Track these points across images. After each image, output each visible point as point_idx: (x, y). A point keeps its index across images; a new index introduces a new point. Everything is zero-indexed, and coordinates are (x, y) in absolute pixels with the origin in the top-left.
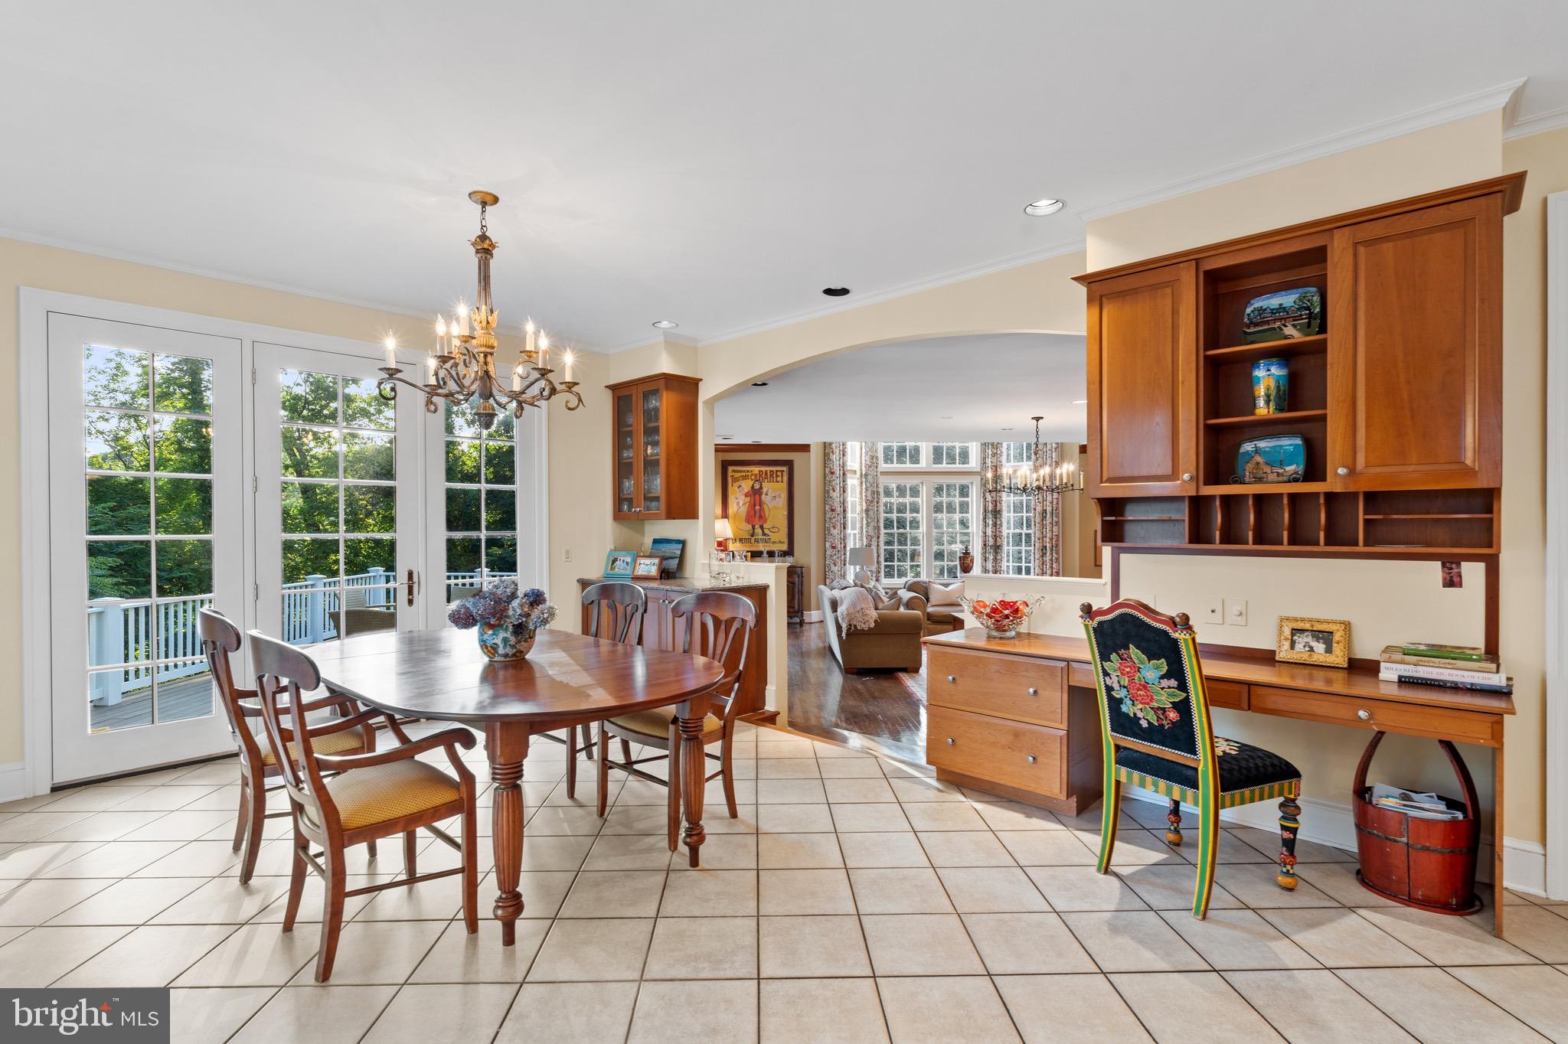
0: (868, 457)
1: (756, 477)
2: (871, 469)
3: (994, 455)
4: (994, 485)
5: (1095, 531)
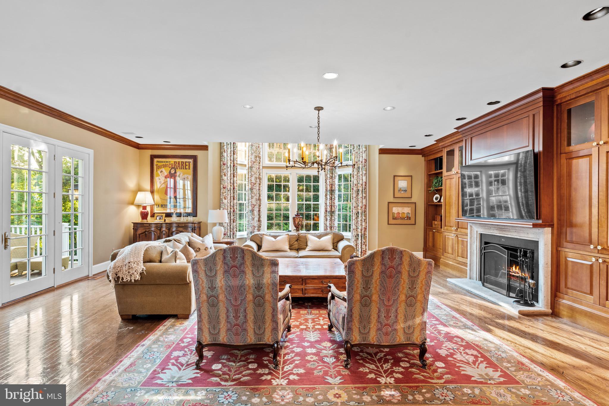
1: (172, 166)
5: (389, 203)
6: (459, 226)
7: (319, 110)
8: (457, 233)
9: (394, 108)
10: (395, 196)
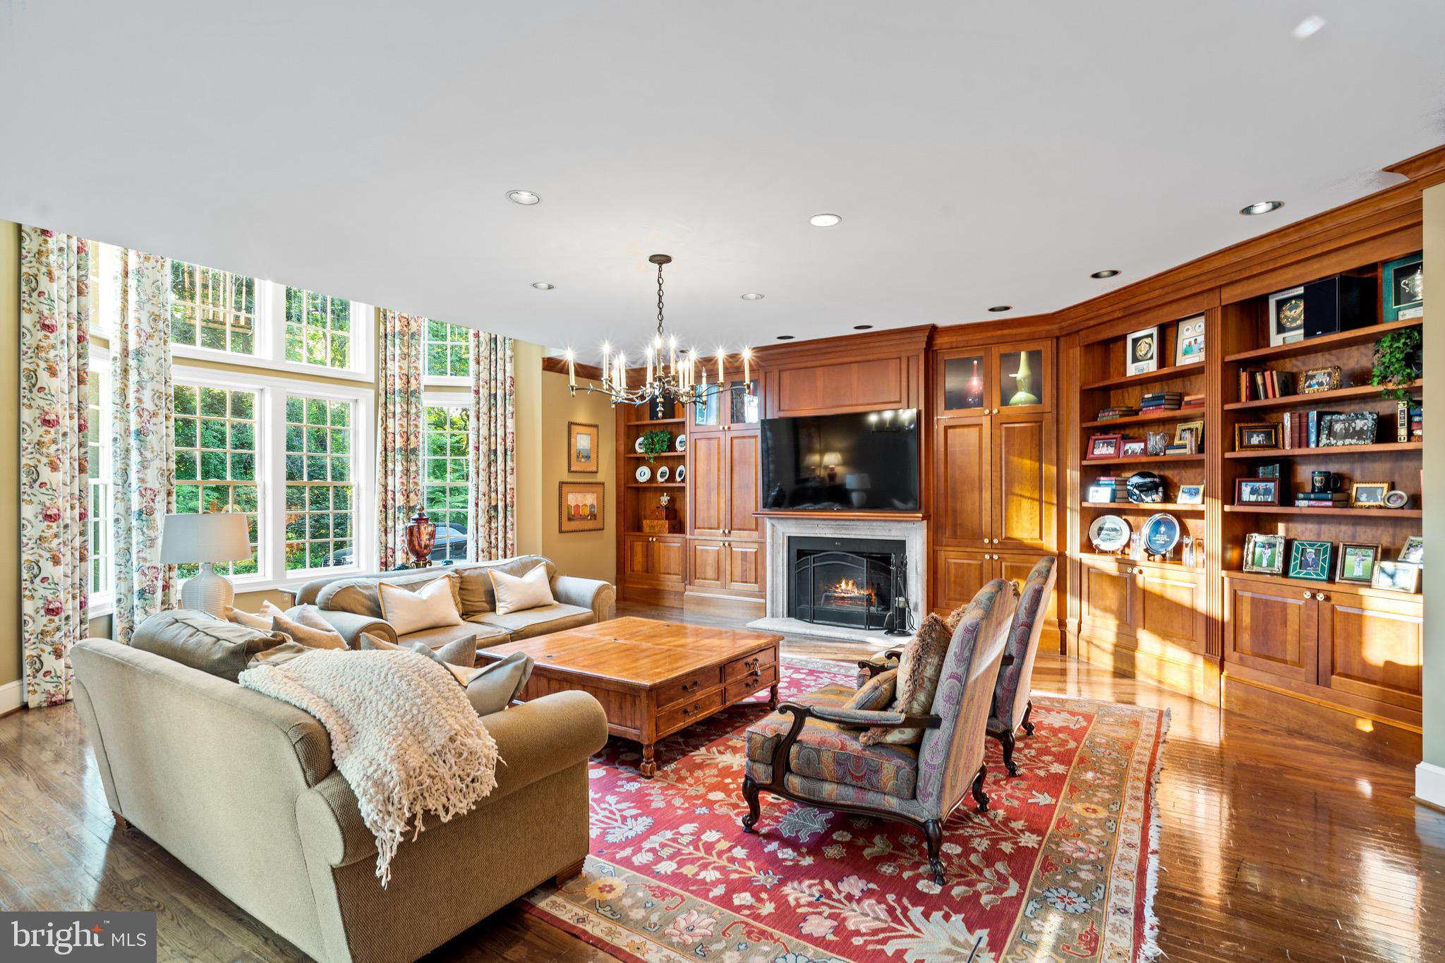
0: (144, 316)
2: (150, 342)
3: (405, 356)
4: (405, 406)
5: (562, 484)
6: (734, 527)
7: (660, 264)
8: (729, 539)
9: (762, 297)
10: (572, 469)
